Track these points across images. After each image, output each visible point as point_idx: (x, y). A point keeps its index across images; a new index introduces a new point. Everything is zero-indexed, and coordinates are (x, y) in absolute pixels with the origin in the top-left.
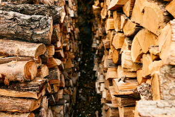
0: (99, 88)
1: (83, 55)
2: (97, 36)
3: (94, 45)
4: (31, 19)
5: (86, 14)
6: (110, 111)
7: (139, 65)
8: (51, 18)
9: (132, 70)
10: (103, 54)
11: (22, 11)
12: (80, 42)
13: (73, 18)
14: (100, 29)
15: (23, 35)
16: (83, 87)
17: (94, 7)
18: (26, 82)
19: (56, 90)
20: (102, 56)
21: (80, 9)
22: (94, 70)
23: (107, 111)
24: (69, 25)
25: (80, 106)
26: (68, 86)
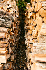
0: (26, 43)
1: (21, 31)
2: (26, 24)
4: (6, 21)
5: (23, 16)
8: (11, 20)
10: (28, 31)
11: (3, 18)
12: (20, 26)
13: (17, 18)
14: (27, 22)
15: (3, 26)
16: (21, 42)
17: (25, 14)
18: (5, 39)
19: (12, 42)
22: (25, 36)
23: (28, 49)
24: (16, 21)
25: (20, 48)
26: (16, 42)
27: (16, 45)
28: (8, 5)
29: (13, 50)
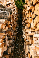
0: (24, 36)
3: (23, 24)
4: (4, 12)
5: (20, 14)
6: (27, 42)
7: (36, 27)
8: (9, 12)
9: (34, 29)
11: (1, 10)
12: (18, 23)
15: (1, 17)
17: (23, 11)
18: (2, 30)
20: (25, 26)
21: (19, 12)
22: (22, 31)
24: (15, 16)
25: (17, 42)
26: (14, 35)
27: (14, 38)
28: (8, 1)
29: (11, 43)
